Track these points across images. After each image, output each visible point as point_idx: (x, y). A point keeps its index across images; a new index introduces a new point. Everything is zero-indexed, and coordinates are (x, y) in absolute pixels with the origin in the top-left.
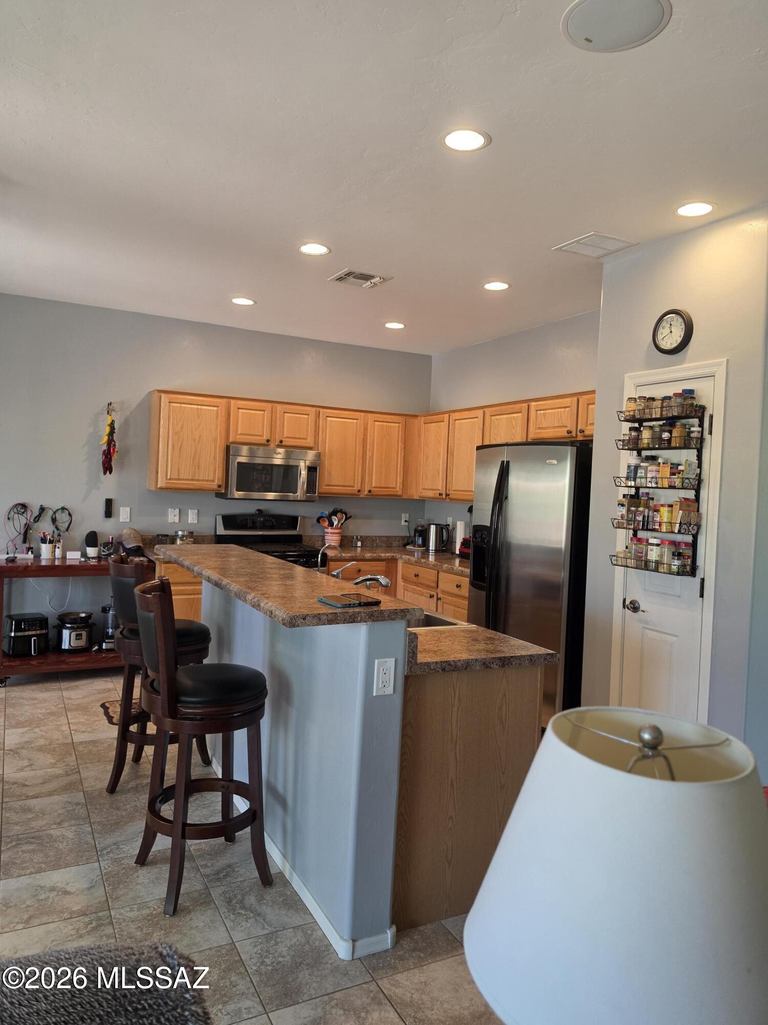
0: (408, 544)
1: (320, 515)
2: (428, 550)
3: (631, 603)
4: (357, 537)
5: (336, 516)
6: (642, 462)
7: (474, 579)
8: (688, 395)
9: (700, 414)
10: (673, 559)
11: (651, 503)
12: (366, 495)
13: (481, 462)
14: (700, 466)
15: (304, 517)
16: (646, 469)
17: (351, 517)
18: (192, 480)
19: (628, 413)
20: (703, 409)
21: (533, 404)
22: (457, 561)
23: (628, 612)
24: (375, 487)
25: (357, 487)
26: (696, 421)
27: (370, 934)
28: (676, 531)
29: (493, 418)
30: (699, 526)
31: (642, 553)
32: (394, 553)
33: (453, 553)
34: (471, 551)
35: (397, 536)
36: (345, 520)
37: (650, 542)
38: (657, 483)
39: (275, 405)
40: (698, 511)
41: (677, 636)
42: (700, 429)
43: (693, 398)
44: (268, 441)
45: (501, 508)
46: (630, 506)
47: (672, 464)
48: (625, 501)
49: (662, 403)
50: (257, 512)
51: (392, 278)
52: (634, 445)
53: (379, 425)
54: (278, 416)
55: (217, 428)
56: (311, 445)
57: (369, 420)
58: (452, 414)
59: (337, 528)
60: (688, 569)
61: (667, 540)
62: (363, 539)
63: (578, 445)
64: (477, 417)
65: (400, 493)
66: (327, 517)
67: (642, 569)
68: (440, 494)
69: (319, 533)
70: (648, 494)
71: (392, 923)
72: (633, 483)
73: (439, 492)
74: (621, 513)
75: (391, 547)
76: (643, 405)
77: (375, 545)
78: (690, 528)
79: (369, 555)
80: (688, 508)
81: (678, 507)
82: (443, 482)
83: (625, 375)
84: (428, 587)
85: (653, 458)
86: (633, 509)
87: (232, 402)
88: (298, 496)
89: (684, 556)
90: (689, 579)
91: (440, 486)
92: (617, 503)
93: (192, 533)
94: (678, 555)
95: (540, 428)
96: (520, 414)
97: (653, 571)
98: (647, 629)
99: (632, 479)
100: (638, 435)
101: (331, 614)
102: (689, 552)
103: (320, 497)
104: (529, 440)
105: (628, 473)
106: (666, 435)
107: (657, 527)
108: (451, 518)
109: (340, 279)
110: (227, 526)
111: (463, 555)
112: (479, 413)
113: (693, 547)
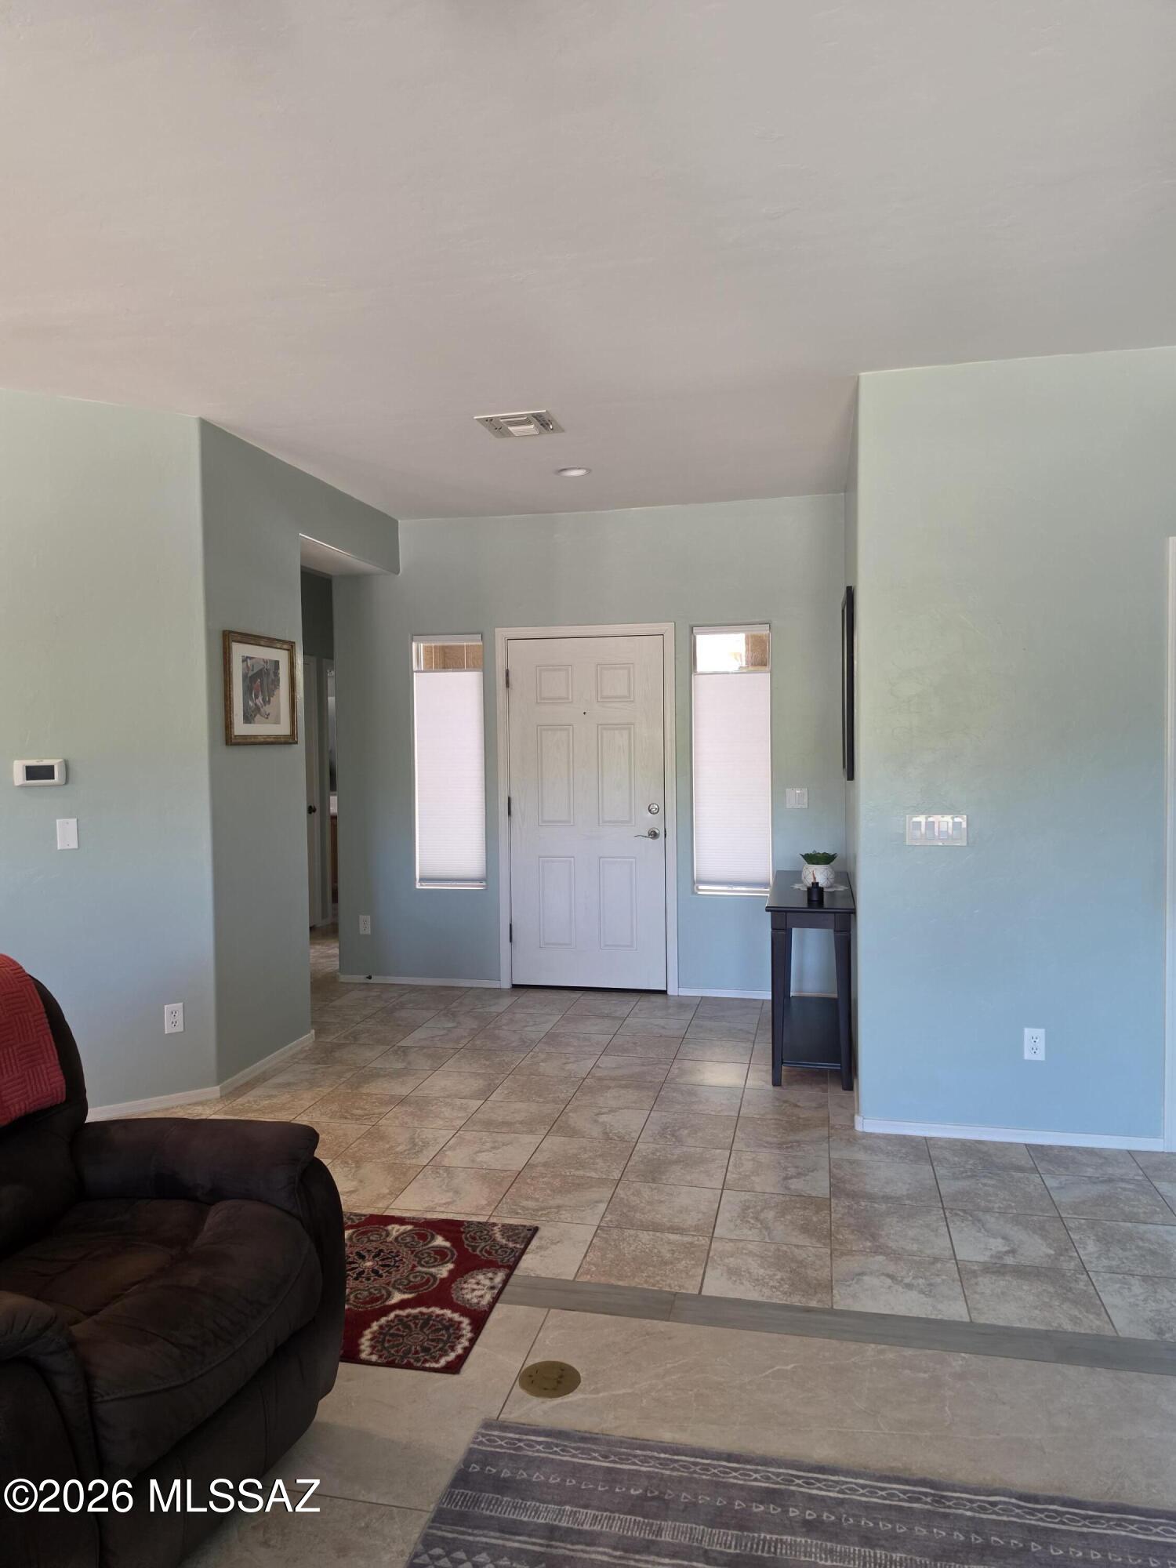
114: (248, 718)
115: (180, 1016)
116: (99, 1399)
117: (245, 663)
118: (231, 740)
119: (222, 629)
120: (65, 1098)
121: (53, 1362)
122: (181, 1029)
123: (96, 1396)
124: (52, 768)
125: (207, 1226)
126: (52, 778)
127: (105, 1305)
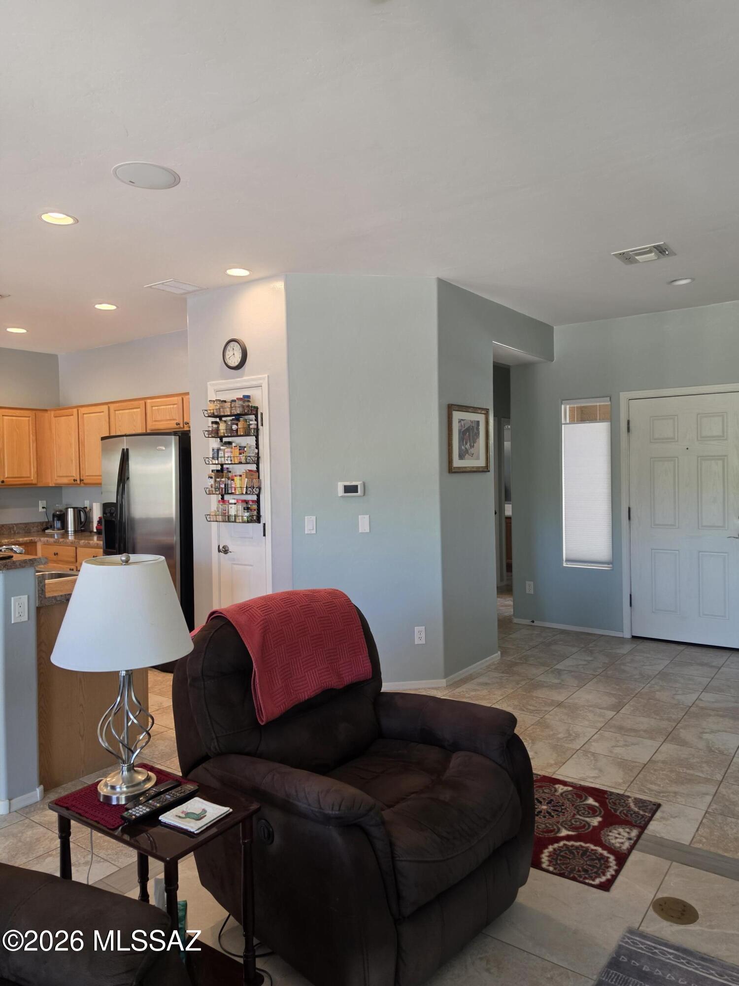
0: (47, 528)
2: (67, 532)
3: (223, 547)
6: (222, 446)
7: (106, 548)
8: (246, 399)
9: (255, 412)
10: (244, 512)
11: (230, 475)
13: (105, 450)
14: (257, 447)
16: (224, 450)
19: (209, 411)
20: (257, 408)
21: (149, 401)
22: (95, 538)
23: (222, 554)
24: (8, 478)
26: (253, 417)
27: (24, 792)
28: (244, 493)
29: (117, 412)
30: (260, 489)
31: (226, 510)
32: (33, 537)
33: (92, 532)
34: (103, 527)
35: (35, 523)
37: (230, 502)
38: (231, 461)
40: (259, 478)
41: (251, 566)
42: (256, 422)
43: (249, 401)
45: (124, 489)
46: (217, 477)
47: (240, 447)
48: (213, 475)
49: (231, 405)
52: (215, 434)
53: (9, 420)
58: (81, 409)
60: (255, 519)
61: (240, 500)
63: (180, 435)
64: (103, 412)
65: (34, 482)
67: (226, 522)
68: (75, 480)
70: (228, 468)
71: (40, 784)
72: (216, 462)
73: (73, 478)
74: (210, 484)
75: (29, 533)
76: (219, 405)
77: (14, 532)
78: (254, 490)
80: (252, 477)
81: (245, 476)
82: (76, 469)
83: (208, 383)
84: (68, 562)
85: (230, 443)
86: (218, 480)
89: (251, 510)
90: (256, 524)
91: (74, 473)
92: (208, 477)
94: (248, 509)
95: (155, 421)
96: (138, 410)
97: (233, 522)
98: (234, 564)
99: (216, 459)
100: (218, 427)
102: (255, 507)
104: (148, 431)
105: (213, 454)
106: (234, 427)
107: (233, 491)
108: (88, 501)
111: (99, 532)
112: (105, 408)
113: (258, 503)
114: (461, 457)
115: (423, 635)
116: (398, 859)
117: (460, 423)
118: (451, 470)
119: (447, 403)
120: (371, 676)
121: (375, 832)
122: (424, 643)
123: (396, 856)
124: (356, 487)
125: (451, 765)
126: (357, 492)
127: (398, 802)
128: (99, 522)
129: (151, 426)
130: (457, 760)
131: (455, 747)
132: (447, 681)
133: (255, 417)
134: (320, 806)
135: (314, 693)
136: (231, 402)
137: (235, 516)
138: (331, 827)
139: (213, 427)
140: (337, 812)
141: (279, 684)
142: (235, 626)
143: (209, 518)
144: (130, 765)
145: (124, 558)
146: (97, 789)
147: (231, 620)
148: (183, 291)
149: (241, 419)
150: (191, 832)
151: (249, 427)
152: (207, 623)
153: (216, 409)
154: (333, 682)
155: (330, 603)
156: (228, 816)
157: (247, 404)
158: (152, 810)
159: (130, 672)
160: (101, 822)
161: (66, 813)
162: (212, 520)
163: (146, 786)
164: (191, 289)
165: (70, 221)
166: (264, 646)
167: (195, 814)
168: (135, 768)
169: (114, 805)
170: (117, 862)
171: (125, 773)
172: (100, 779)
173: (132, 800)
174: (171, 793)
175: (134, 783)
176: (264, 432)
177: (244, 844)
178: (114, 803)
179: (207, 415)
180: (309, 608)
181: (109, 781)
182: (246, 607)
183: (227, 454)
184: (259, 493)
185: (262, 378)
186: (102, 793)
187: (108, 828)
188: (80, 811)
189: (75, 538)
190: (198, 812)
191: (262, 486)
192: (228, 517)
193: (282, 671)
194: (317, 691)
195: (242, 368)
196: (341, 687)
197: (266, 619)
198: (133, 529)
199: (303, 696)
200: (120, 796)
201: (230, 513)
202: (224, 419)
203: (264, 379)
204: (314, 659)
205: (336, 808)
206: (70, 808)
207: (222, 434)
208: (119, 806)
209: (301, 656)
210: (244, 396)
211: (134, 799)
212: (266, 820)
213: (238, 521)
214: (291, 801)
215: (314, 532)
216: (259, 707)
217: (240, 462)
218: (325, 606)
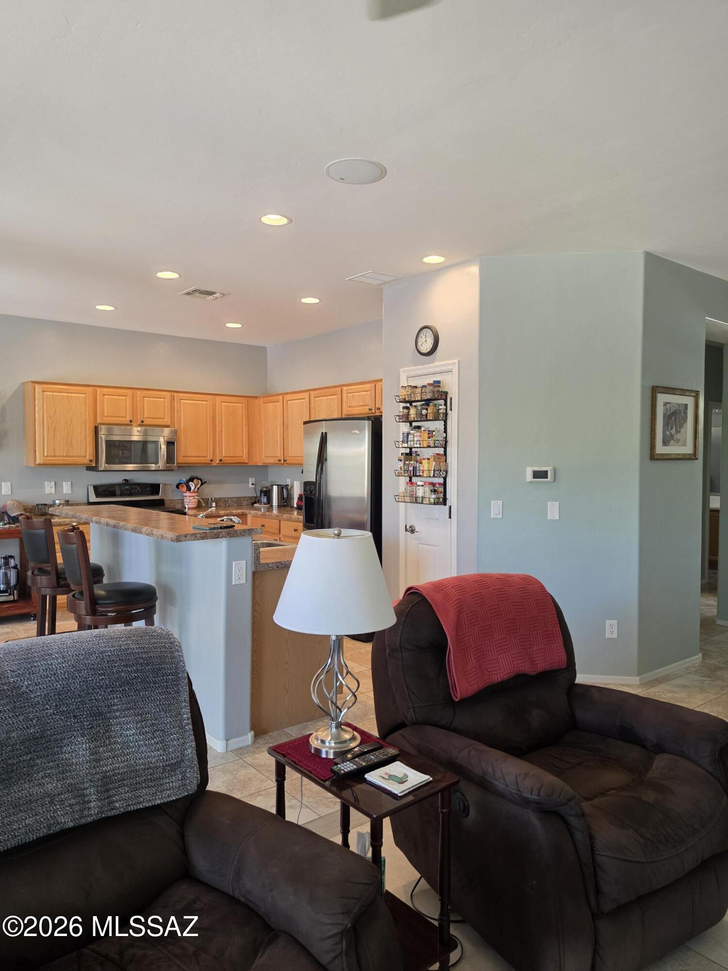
0: (255, 503)
1: (179, 482)
2: (272, 506)
3: (410, 527)
4: (212, 499)
5: (193, 482)
6: (412, 430)
7: (306, 522)
8: (436, 384)
9: (444, 397)
10: (431, 494)
11: (418, 458)
12: (218, 463)
13: (307, 433)
14: (445, 432)
15: (165, 485)
16: (413, 434)
17: (205, 482)
18: (66, 456)
19: (401, 397)
20: (446, 393)
21: (345, 388)
22: (295, 513)
23: (409, 533)
24: (224, 457)
25: (209, 457)
26: (442, 402)
27: (238, 735)
28: (432, 476)
29: (316, 399)
30: (447, 472)
31: (413, 492)
32: (244, 509)
33: (292, 507)
34: (303, 504)
35: (246, 497)
36: (201, 485)
37: (418, 484)
38: (420, 444)
39: (135, 391)
40: (446, 461)
41: (437, 546)
42: (445, 407)
43: (439, 386)
44: (131, 421)
45: (322, 469)
46: (406, 460)
47: (429, 431)
48: (402, 458)
49: (422, 390)
50: (124, 482)
51: (230, 294)
52: (406, 418)
53: (226, 405)
54: (138, 400)
55: (86, 412)
56: (169, 424)
57: (217, 401)
58: (286, 396)
59: (194, 492)
60: (441, 501)
61: (427, 482)
62: (217, 501)
63: (373, 420)
64: (304, 399)
65: (246, 461)
66: (185, 484)
67: (414, 503)
68: (279, 460)
69: (180, 498)
70: (416, 452)
71: (252, 729)
72: (406, 445)
73: (278, 458)
74: (400, 466)
75: (241, 506)
76: (410, 391)
77: (227, 504)
78: (441, 473)
79: (223, 512)
80: (439, 460)
81: (433, 459)
82: (281, 450)
83: (401, 370)
84: (273, 533)
85: (419, 427)
86: (407, 462)
87: (98, 390)
88: (159, 466)
89: (438, 492)
90: (442, 506)
91: (279, 454)
92: (397, 459)
93: (68, 501)
94: (434, 491)
95: (350, 407)
96: (335, 396)
97: (420, 503)
98: (420, 544)
99: (406, 442)
100: (408, 412)
101: (202, 533)
102: (442, 489)
103: (178, 467)
104: (344, 416)
105: (403, 438)
106: (424, 412)
107: (421, 474)
108: (290, 480)
109: (188, 294)
110: (98, 495)
111: (299, 508)
112: (306, 395)
113: (444, 486)
114: (665, 443)
115: (615, 629)
116: (597, 852)
117: (665, 406)
118: (654, 456)
119: (651, 385)
120: (565, 666)
121: (573, 821)
122: (616, 637)
123: (596, 849)
124: (547, 472)
125: (654, 767)
126: (547, 478)
127: (596, 796)
128: (300, 498)
129: (347, 411)
130: (660, 762)
131: (659, 749)
132: (640, 679)
133: (445, 401)
134: (518, 788)
135: (507, 676)
136: (422, 388)
137: (422, 498)
138: (529, 810)
139: (403, 412)
140: (536, 797)
141: (473, 663)
142: (431, 603)
143: (397, 498)
144: (338, 723)
145: (336, 532)
146: (309, 741)
147: (427, 597)
148: (380, 282)
149: (431, 404)
150: (394, 794)
151: (438, 412)
152: (403, 598)
153: (407, 395)
154: (527, 669)
155: (523, 589)
156: (428, 783)
157: (437, 389)
158: (358, 767)
159: (340, 637)
160: (313, 772)
161: (282, 759)
162: (400, 500)
163: (351, 745)
164: (388, 279)
165: (284, 221)
166: (458, 627)
167: (397, 777)
168: (342, 727)
169: (324, 758)
170: (317, 810)
171: (334, 730)
172: (311, 732)
173: (340, 756)
174: (375, 754)
175: (341, 740)
176: (453, 416)
177: (443, 813)
178: (324, 756)
179: (398, 401)
180: (502, 591)
181: (319, 734)
182: (440, 586)
183: (416, 438)
184: (446, 476)
185: (452, 363)
186: (313, 746)
187: (320, 779)
188: (294, 760)
189: (278, 512)
190: (400, 776)
191: (449, 470)
192: (416, 498)
193: (475, 651)
194: (509, 675)
195: (434, 354)
196: (534, 673)
197: (459, 599)
198: (329, 506)
199: (496, 678)
200: (328, 751)
201: (417, 495)
202: (414, 404)
203: (454, 363)
204: (507, 643)
205: (535, 792)
206: (286, 755)
207: (412, 419)
208: (329, 760)
209: (494, 638)
210: (435, 382)
211: (341, 755)
212: (462, 794)
213: (425, 503)
214: (488, 778)
215: (500, 516)
216: (453, 683)
217: (428, 446)
218: (519, 591)
